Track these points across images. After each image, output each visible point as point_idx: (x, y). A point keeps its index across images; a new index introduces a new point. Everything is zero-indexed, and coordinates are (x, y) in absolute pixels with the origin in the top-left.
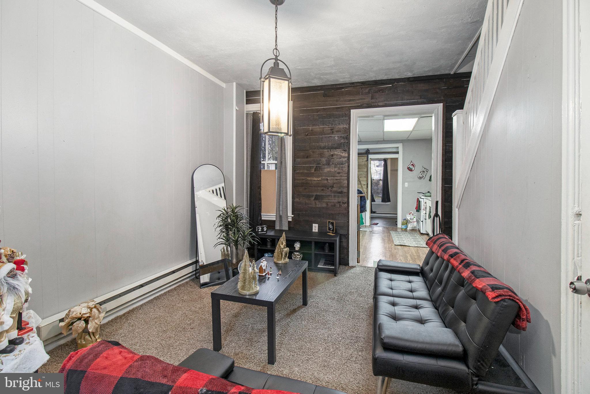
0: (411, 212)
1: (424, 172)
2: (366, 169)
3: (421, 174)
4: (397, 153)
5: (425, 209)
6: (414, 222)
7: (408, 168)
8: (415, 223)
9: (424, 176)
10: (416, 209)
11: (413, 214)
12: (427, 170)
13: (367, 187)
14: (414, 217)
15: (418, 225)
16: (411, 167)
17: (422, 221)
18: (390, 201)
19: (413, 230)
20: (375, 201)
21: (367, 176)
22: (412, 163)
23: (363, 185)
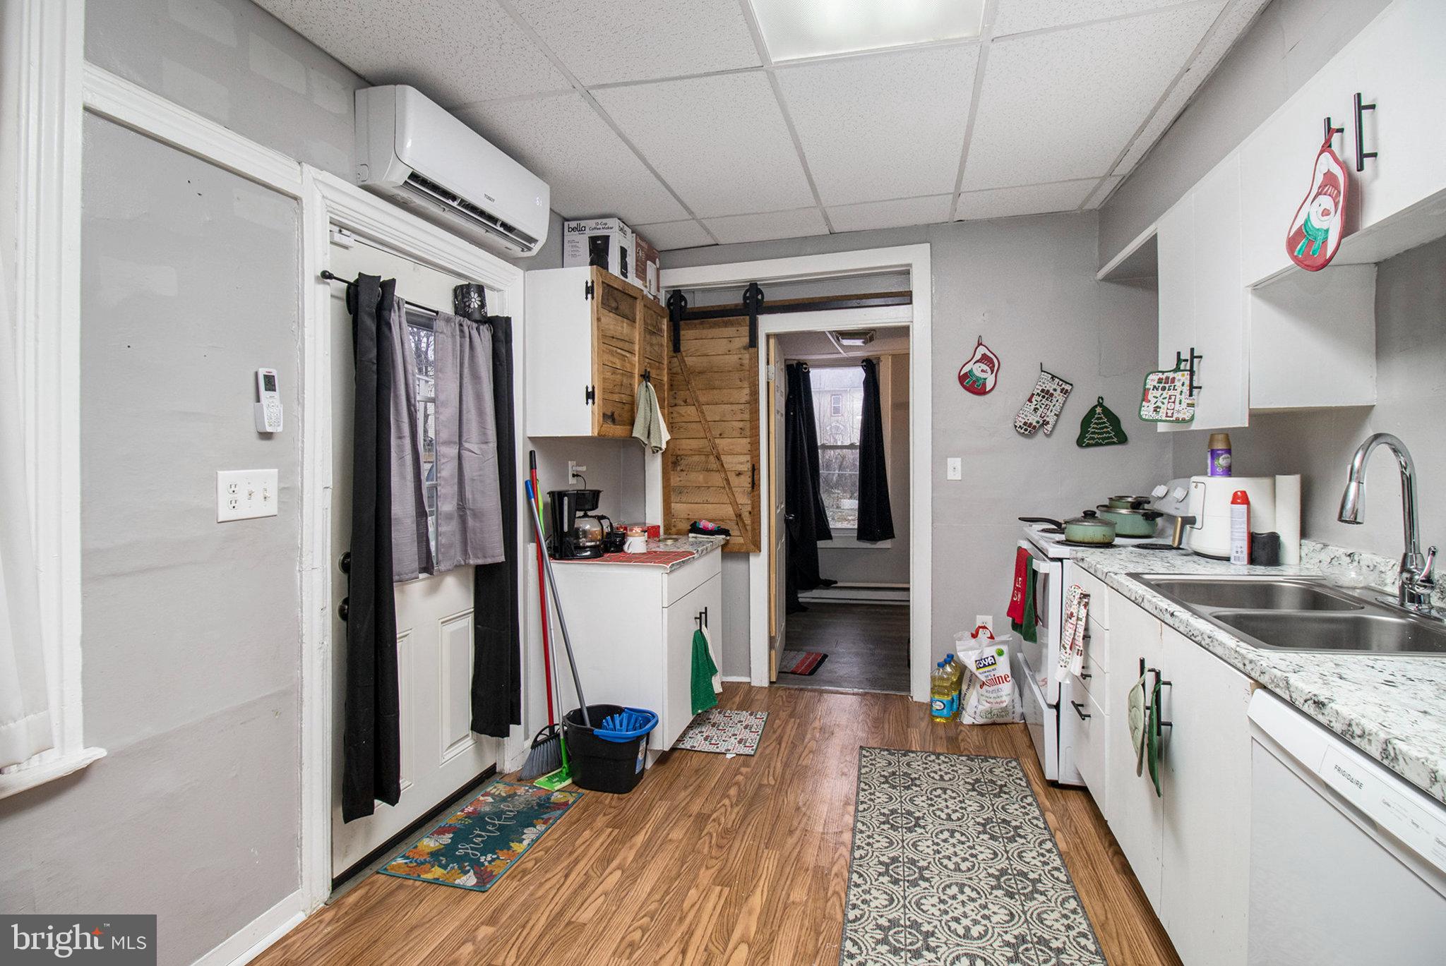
0: (979, 624)
1: (1047, 394)
2: (747, 391)
3: (1036, 410)
4: (905, 297)
5: (1080, 641)
6: (999, 680)
7: (962, 379)
8: (1007, 688)
9: (1051, 419)
10: (1008, 615)
11: (992, 637)
12: (1068, 387)
13: (755, 485)
14: (1000, 653)
15: (1021, 695)
16: (977, 373)
17: (1050, 706)
18: (894, 537)
19: (994, 724)
20: (830, 537)
21: (751, 429)
22: (981, 350)
23: (732, 478)
